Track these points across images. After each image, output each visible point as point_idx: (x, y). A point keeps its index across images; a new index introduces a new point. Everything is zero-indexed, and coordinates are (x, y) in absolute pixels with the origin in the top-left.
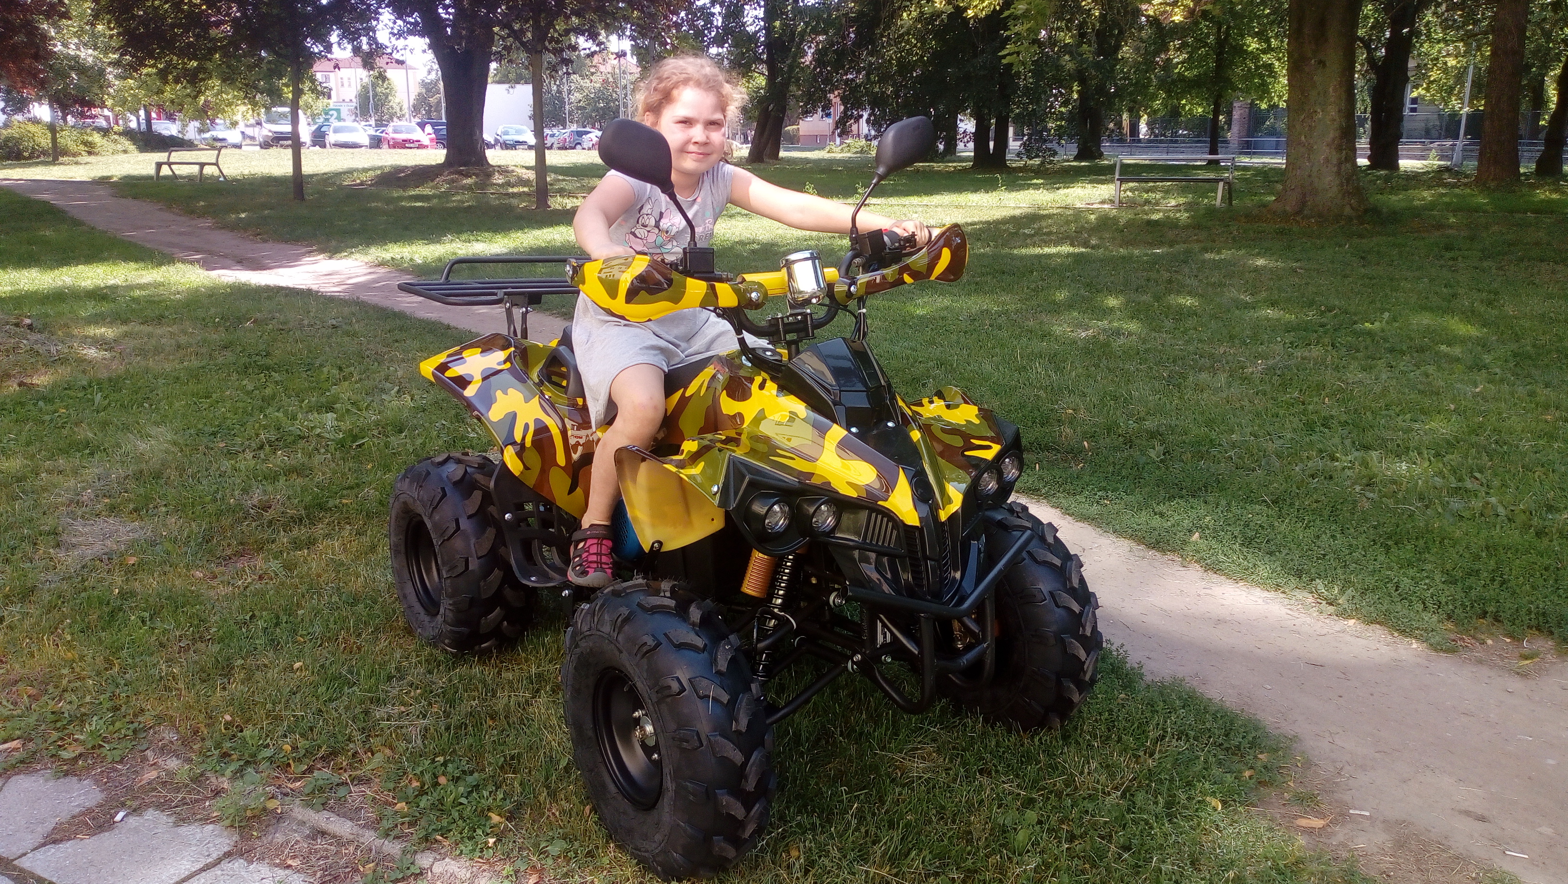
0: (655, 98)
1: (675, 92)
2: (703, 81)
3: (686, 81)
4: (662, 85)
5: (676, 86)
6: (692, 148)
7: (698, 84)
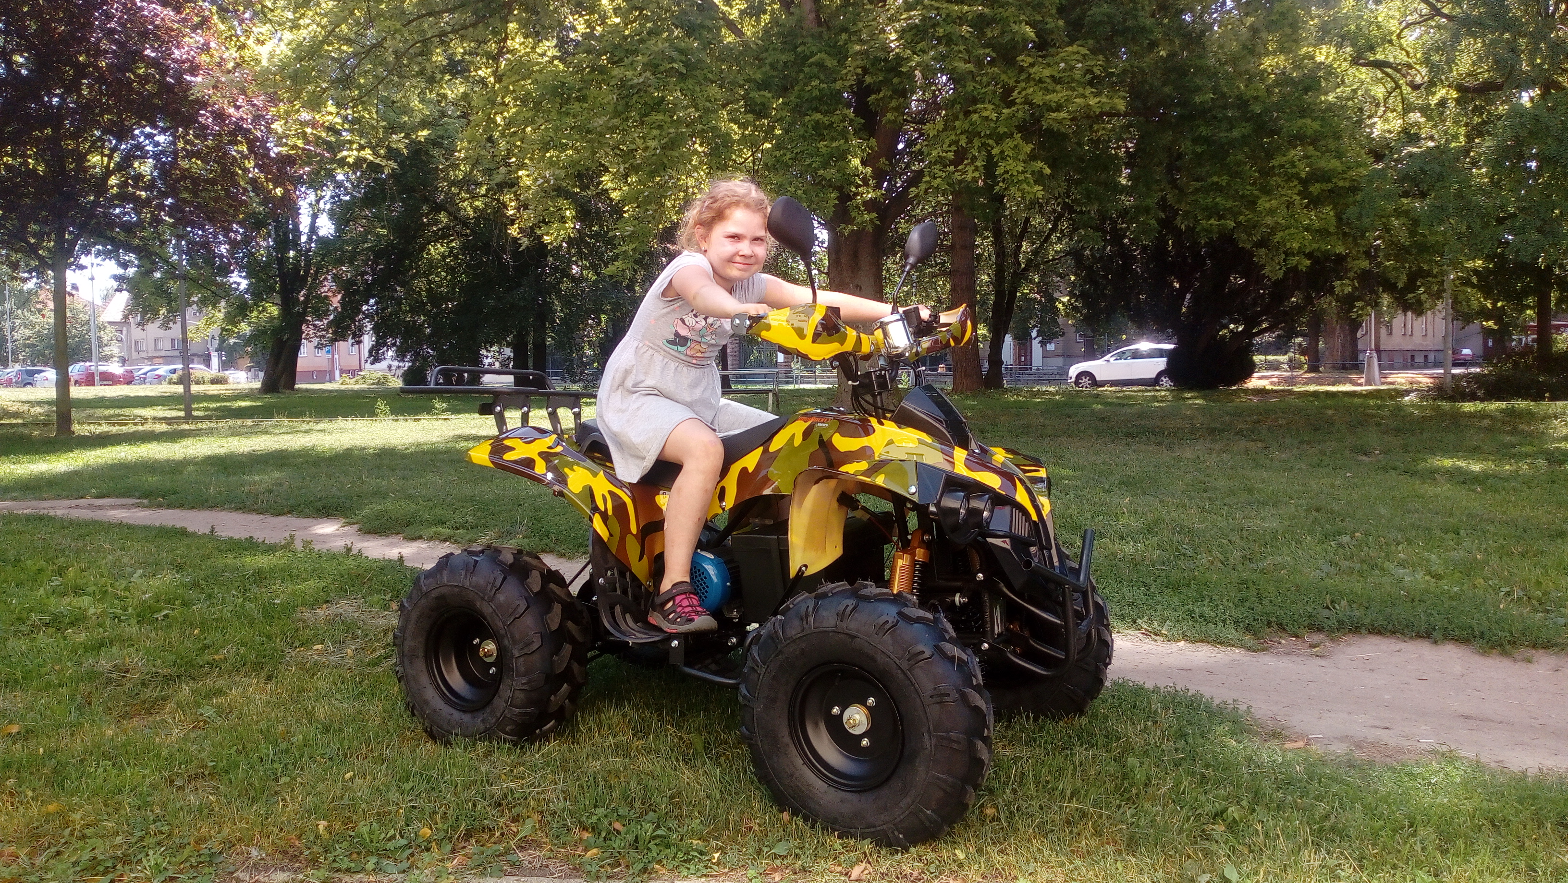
0: (707, 215)
1: (728, 212)
2: (752, 204)
3: (737, 204)
4: (715, 205)
5: (729, 206)
6: (738, 259)
7: (747, 206)
